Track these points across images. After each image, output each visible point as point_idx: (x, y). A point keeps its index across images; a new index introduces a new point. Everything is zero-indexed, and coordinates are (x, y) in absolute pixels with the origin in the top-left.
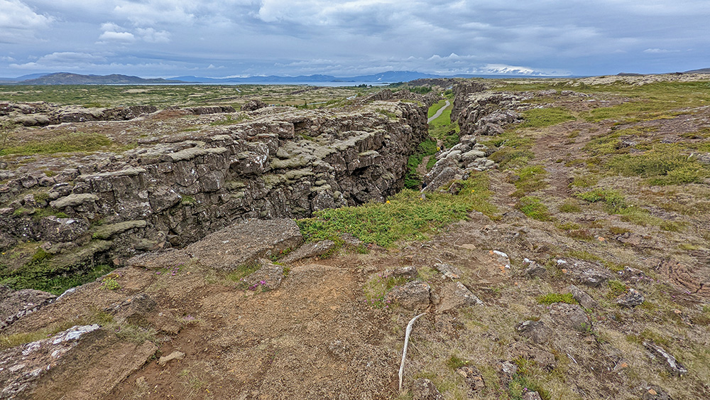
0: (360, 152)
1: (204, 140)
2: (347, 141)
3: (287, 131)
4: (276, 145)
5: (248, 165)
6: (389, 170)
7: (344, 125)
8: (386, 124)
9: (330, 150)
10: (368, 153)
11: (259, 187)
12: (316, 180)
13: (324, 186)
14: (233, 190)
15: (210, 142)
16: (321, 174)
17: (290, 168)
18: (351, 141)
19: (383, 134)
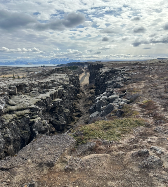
0: (52, 99)
2: (45, 95)
3: (13, 91)
4: (8, 98)
6: (67, 108)
8: (63, 85)
10: (56, 100)
11: (2, 121)
12: (33, 115)
13: (37, 118)
16: (35, 112)
17: (18, 110)
18: (48, 94)
19: (62, 90)
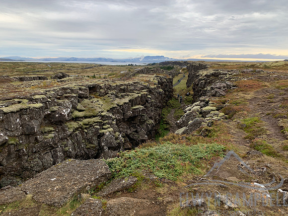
0: (132, 106)
1: (27, 99)
2: (124, 100)
3: (84, 93)
4: (77, 101)
5: (57, 115)
6: (151, 118)
7: (121, 89)
8: (148, 88)
9: (112, 106)
10: (137, 107)
11: (64, 130)
12: (104, 125)
13: (109, 129)
14: (45, 133)
15: (31, 100)
16: (107, 121)
17: (86, 117)
18: (126, 100)
19: (146, 95)
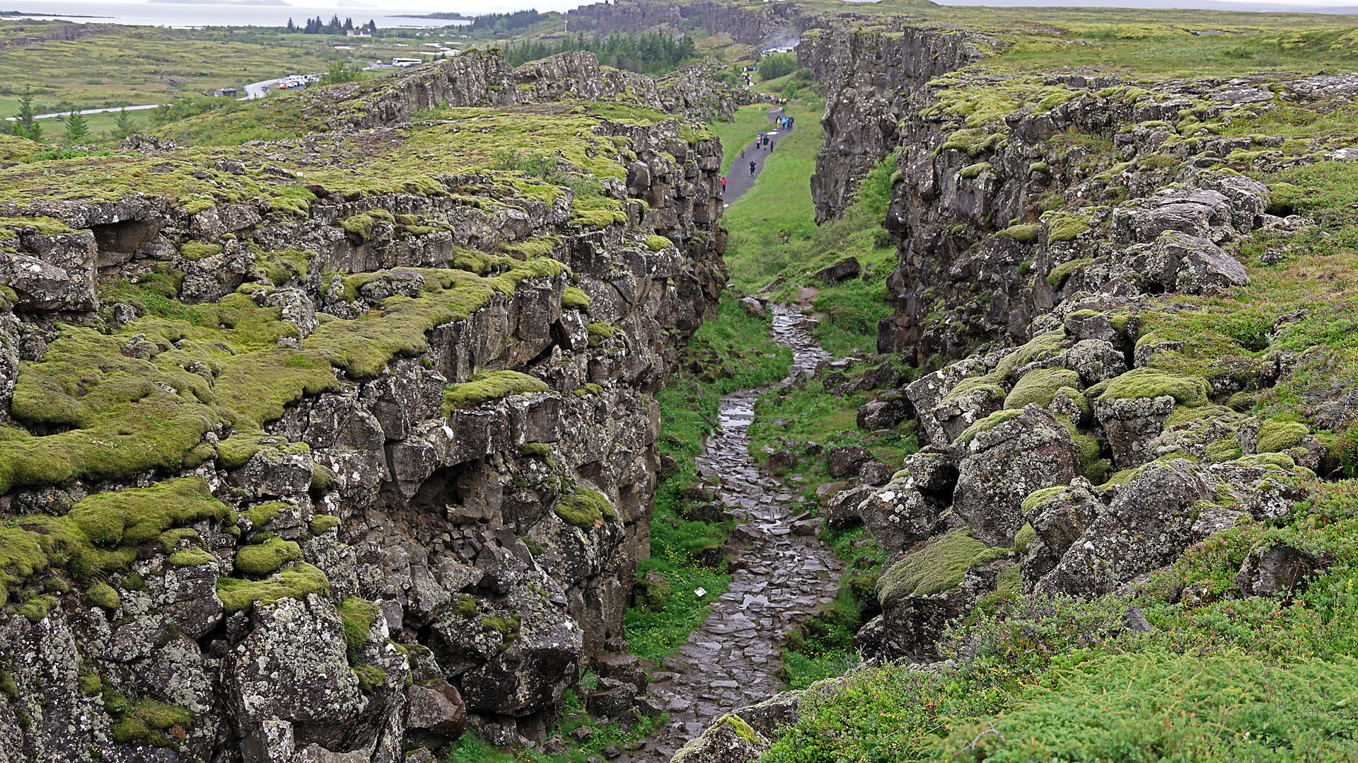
0: (452, 378)
2: (382, 325)
3: (61, 274)
4: (10, 349)
6: (590, 470)
7: (355, 239)
8: (561, 227)
10: (487, 382)
12: (247, 538)
13: (288, 573)
16: (269, 507)
17: (96, 478)
19: (556, 281)
